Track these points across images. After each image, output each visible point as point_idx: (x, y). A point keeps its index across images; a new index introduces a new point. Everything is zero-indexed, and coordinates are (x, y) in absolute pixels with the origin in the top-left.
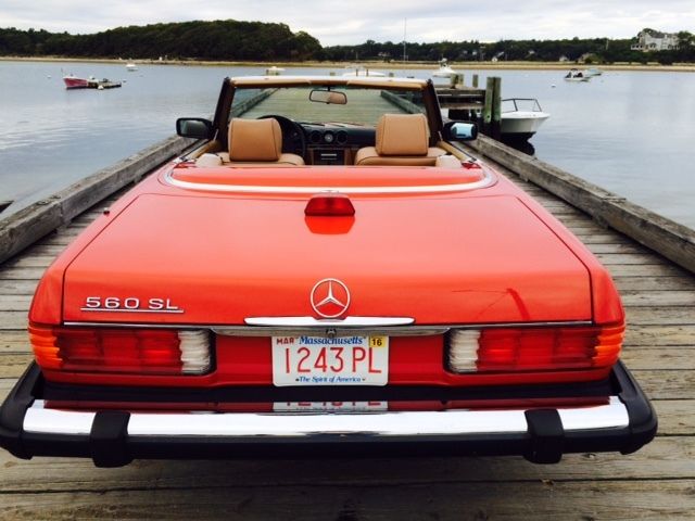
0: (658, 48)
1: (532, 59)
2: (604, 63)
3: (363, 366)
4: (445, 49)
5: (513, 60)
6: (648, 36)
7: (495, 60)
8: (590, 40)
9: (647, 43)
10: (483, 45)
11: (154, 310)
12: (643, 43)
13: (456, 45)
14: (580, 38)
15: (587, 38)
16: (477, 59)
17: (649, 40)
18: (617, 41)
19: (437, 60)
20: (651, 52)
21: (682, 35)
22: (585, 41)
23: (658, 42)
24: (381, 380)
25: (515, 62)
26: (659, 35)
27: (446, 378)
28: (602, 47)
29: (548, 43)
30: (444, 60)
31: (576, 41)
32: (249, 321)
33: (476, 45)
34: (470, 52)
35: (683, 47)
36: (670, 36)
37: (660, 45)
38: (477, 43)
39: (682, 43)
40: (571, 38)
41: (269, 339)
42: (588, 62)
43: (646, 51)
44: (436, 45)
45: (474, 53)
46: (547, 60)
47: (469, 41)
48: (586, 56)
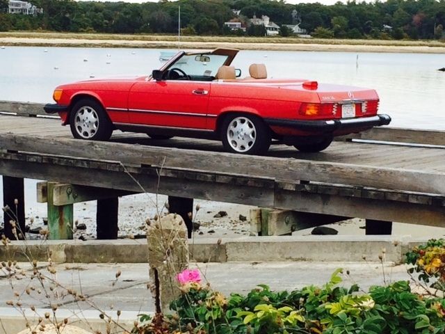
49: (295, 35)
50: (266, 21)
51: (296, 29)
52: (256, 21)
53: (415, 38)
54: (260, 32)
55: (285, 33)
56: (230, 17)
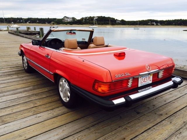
0: (68, 21)
1: (38, 23)
2: (57, 24)
3: (149, 80)
4: (12, 20)
5: (33, 23)
6: (66, 18)
7: (28, 23)
8: (52, 19)
9: (66, 20)
10: (23, 19)
11: (127, 75)
12: (65, 20)
13: (15, 19)
14: (50, 18)
15: (51, 18)
16: (22, 22)
17: (66, 19)
18: (59, 19)
19: (10, 23)
20: (67, 22)
21: (73, 18)
22: (51, 19)
23: (68, 19)
24: (151, 82)
25: (34, 24)
26: (68, 18)
27: (158, 80)
28: (55, 20)
29: (41, 19)
30: (12, 23)
31: (48, 19)
32: (140, 74)
33: (21, 19)
34: (20, 21)
35: (74, 21)
36: (70, 18)
37: (69, 20)
38: (21, 18)
39: (73, 20)
40: (47, 18)
41: (138, 78)
42: (53, 24)
43: (66, 22)
44: (9, 19)
45: (21, 21)
46: (42, 23)
47: (19, 18)
48: (52, 22)
49: (159, 25)
50: (154, 23)
51: (159, 24)
52: (153, 23)
53: (178, 25)
54: (153, 25)
55: (157, 25)
56: (149, 22)
